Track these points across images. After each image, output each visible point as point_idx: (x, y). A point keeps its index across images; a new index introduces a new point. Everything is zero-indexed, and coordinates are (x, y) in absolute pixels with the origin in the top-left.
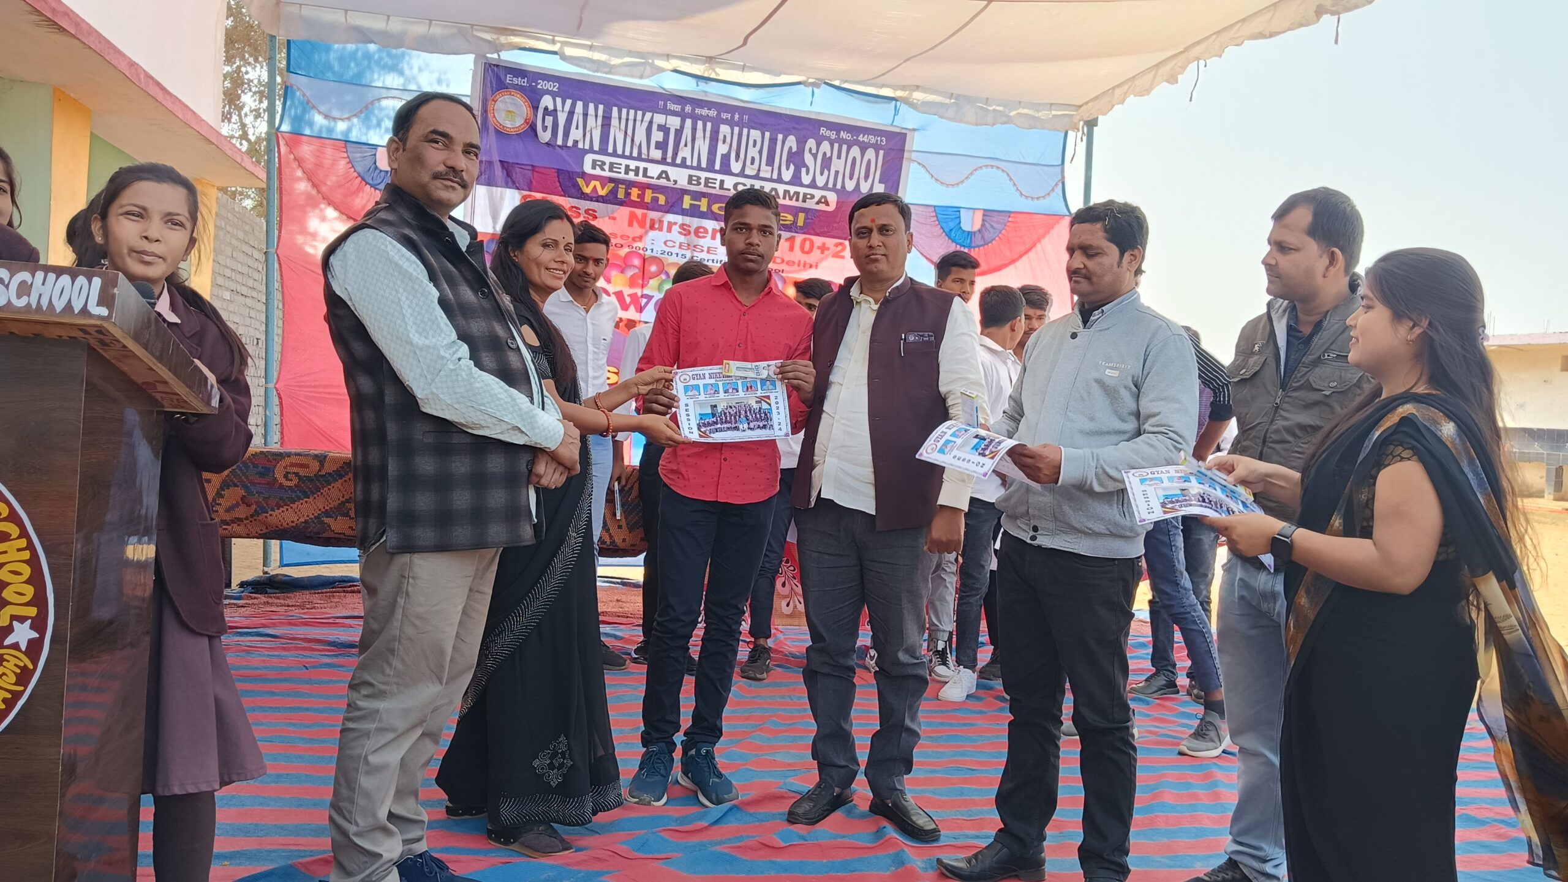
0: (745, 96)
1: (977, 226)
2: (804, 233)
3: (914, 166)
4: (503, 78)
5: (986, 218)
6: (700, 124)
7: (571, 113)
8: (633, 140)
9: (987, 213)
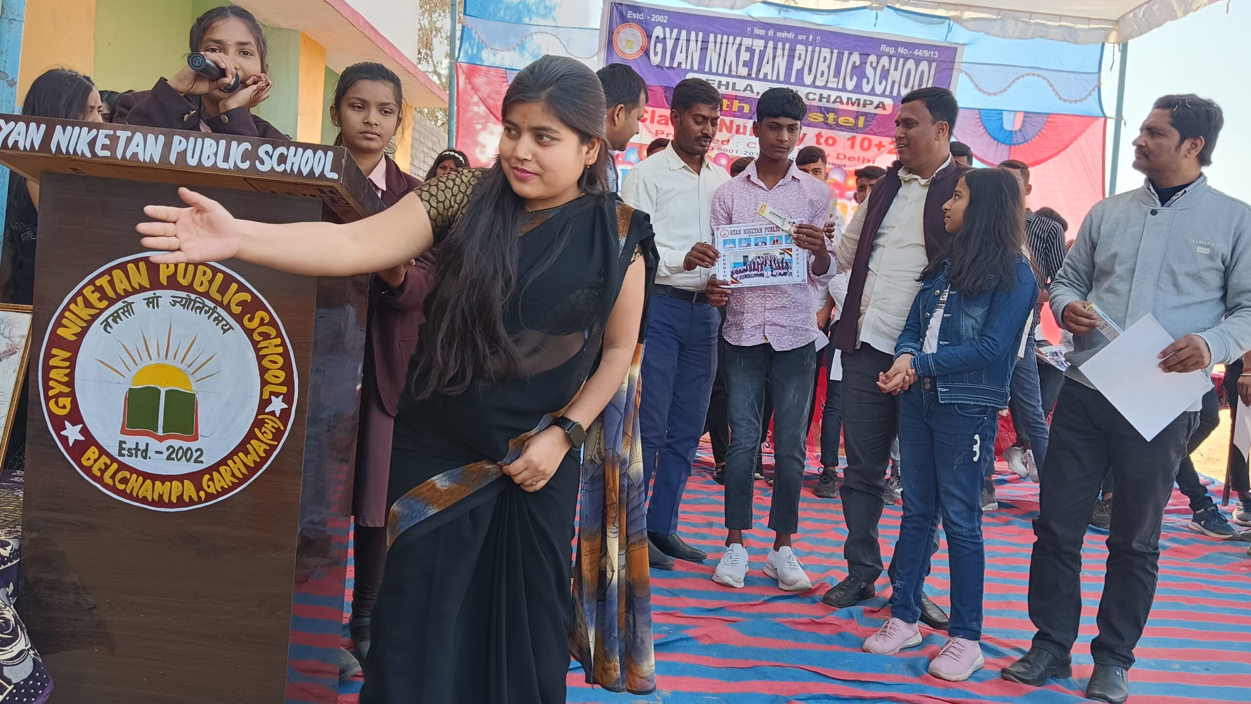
0: (819, 20)
1: (1018, 126)
2: (864, 133)
3: (962, 76)
4: (624, 13)
5: (1026, 119)
6: (780, 45)
7: (677, 39)
8: (725, 60)
9: (1027, 115)
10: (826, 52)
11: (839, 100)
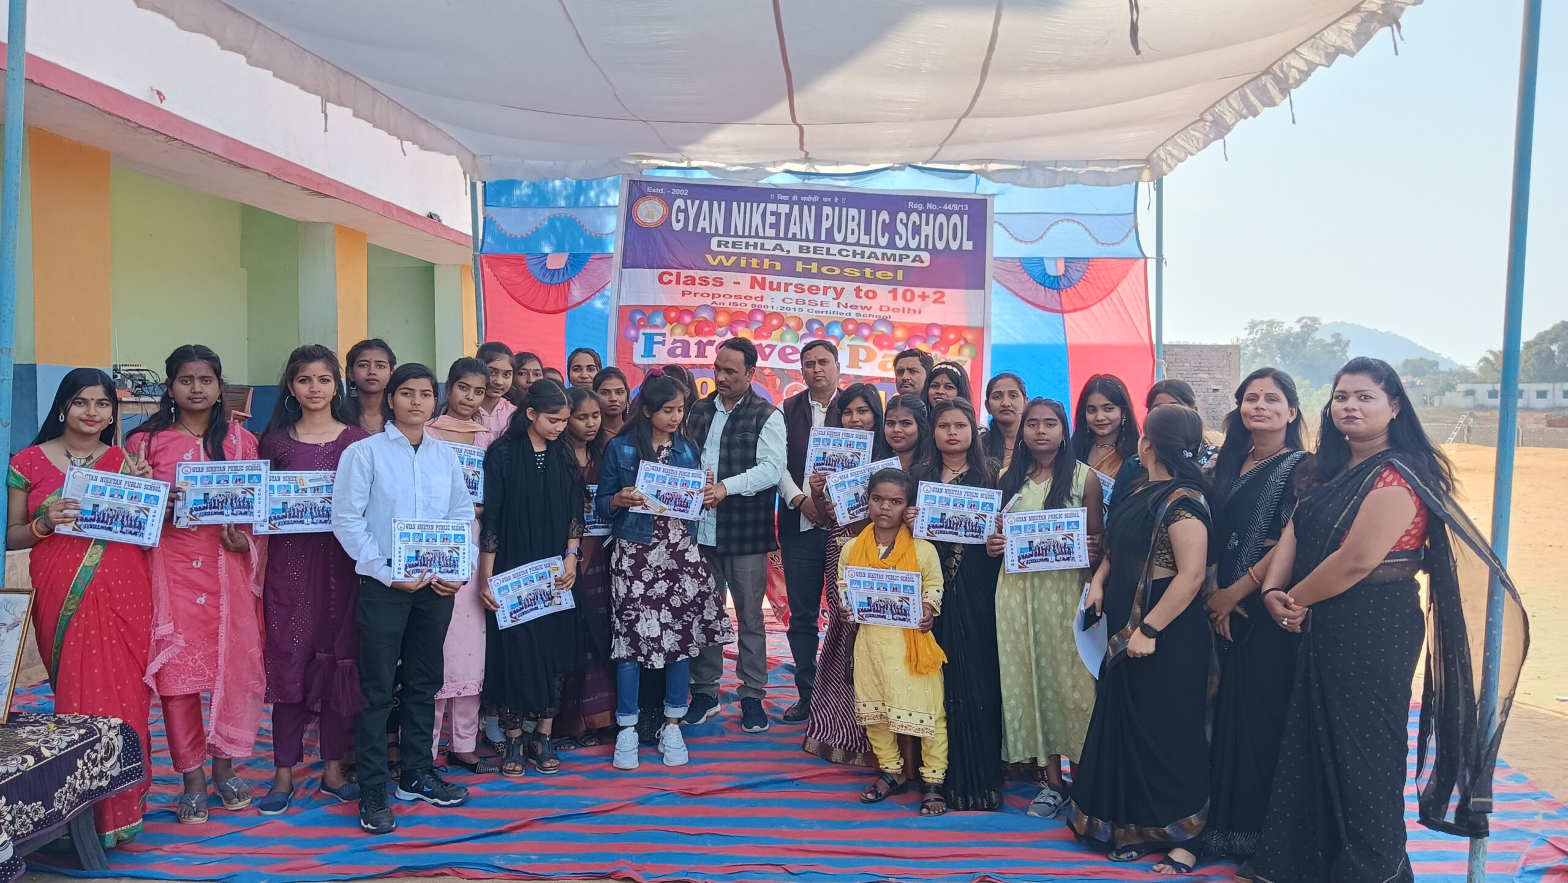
0: (842, 183)
1: (1061, 272)
3: (997, 227)
4: (643, 189)
5: (1068, 264)
6: (806, 207)
7: (699, 209)
8: (750, 224)
9: (1068, 260)
10: (853, 212)
11: (873, 255)
